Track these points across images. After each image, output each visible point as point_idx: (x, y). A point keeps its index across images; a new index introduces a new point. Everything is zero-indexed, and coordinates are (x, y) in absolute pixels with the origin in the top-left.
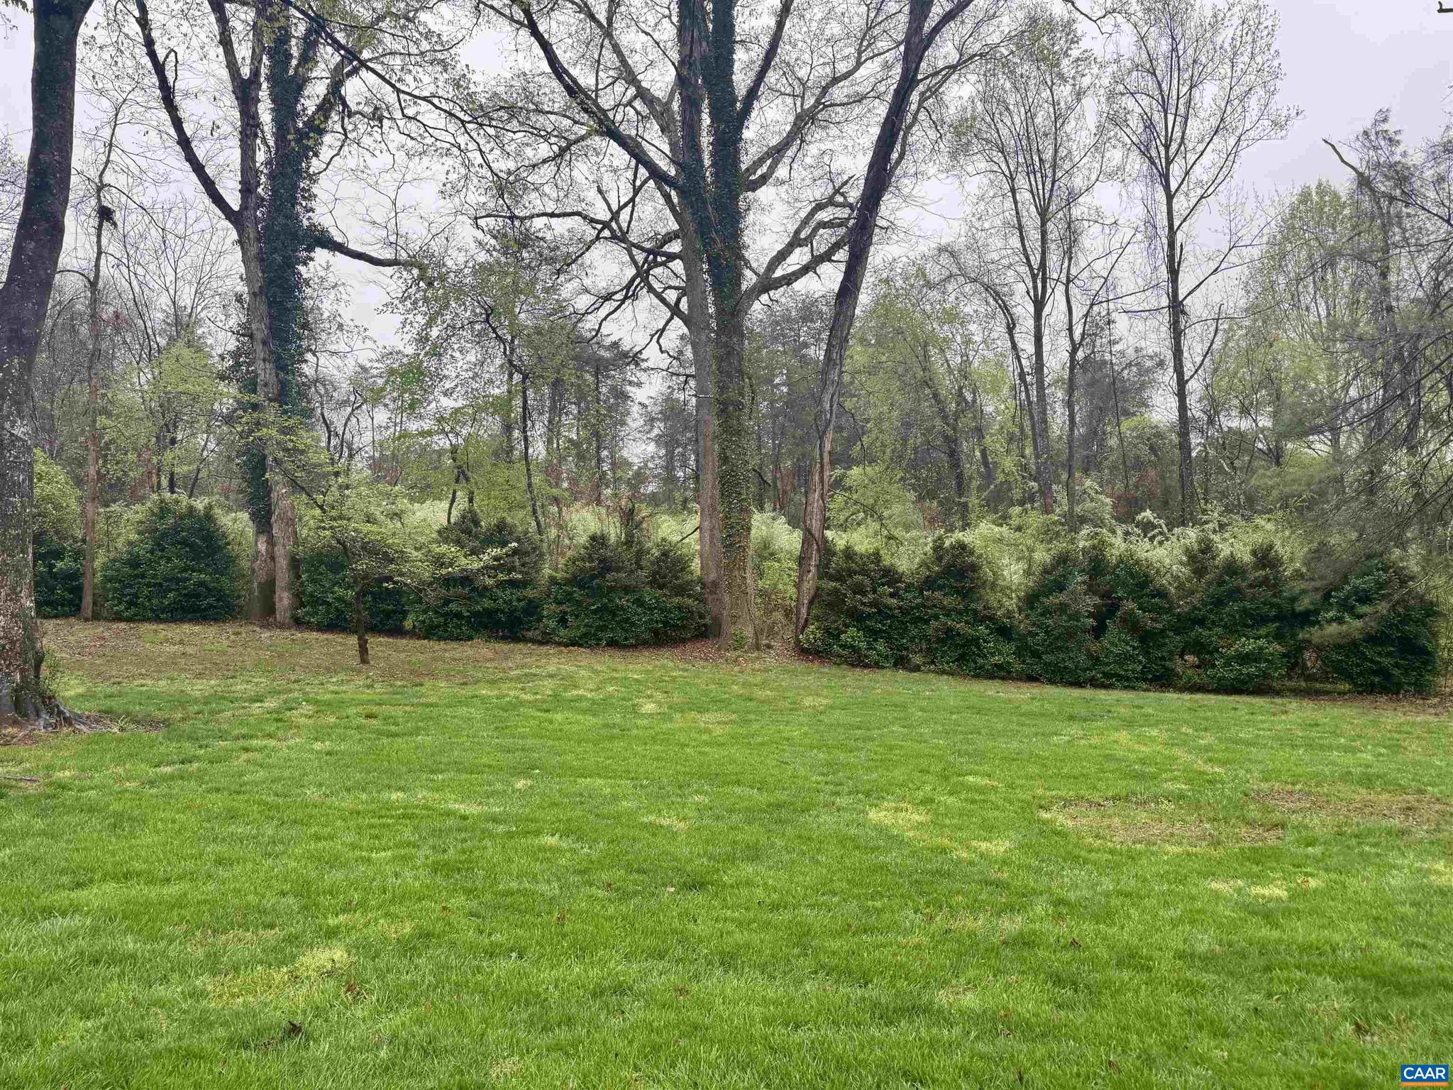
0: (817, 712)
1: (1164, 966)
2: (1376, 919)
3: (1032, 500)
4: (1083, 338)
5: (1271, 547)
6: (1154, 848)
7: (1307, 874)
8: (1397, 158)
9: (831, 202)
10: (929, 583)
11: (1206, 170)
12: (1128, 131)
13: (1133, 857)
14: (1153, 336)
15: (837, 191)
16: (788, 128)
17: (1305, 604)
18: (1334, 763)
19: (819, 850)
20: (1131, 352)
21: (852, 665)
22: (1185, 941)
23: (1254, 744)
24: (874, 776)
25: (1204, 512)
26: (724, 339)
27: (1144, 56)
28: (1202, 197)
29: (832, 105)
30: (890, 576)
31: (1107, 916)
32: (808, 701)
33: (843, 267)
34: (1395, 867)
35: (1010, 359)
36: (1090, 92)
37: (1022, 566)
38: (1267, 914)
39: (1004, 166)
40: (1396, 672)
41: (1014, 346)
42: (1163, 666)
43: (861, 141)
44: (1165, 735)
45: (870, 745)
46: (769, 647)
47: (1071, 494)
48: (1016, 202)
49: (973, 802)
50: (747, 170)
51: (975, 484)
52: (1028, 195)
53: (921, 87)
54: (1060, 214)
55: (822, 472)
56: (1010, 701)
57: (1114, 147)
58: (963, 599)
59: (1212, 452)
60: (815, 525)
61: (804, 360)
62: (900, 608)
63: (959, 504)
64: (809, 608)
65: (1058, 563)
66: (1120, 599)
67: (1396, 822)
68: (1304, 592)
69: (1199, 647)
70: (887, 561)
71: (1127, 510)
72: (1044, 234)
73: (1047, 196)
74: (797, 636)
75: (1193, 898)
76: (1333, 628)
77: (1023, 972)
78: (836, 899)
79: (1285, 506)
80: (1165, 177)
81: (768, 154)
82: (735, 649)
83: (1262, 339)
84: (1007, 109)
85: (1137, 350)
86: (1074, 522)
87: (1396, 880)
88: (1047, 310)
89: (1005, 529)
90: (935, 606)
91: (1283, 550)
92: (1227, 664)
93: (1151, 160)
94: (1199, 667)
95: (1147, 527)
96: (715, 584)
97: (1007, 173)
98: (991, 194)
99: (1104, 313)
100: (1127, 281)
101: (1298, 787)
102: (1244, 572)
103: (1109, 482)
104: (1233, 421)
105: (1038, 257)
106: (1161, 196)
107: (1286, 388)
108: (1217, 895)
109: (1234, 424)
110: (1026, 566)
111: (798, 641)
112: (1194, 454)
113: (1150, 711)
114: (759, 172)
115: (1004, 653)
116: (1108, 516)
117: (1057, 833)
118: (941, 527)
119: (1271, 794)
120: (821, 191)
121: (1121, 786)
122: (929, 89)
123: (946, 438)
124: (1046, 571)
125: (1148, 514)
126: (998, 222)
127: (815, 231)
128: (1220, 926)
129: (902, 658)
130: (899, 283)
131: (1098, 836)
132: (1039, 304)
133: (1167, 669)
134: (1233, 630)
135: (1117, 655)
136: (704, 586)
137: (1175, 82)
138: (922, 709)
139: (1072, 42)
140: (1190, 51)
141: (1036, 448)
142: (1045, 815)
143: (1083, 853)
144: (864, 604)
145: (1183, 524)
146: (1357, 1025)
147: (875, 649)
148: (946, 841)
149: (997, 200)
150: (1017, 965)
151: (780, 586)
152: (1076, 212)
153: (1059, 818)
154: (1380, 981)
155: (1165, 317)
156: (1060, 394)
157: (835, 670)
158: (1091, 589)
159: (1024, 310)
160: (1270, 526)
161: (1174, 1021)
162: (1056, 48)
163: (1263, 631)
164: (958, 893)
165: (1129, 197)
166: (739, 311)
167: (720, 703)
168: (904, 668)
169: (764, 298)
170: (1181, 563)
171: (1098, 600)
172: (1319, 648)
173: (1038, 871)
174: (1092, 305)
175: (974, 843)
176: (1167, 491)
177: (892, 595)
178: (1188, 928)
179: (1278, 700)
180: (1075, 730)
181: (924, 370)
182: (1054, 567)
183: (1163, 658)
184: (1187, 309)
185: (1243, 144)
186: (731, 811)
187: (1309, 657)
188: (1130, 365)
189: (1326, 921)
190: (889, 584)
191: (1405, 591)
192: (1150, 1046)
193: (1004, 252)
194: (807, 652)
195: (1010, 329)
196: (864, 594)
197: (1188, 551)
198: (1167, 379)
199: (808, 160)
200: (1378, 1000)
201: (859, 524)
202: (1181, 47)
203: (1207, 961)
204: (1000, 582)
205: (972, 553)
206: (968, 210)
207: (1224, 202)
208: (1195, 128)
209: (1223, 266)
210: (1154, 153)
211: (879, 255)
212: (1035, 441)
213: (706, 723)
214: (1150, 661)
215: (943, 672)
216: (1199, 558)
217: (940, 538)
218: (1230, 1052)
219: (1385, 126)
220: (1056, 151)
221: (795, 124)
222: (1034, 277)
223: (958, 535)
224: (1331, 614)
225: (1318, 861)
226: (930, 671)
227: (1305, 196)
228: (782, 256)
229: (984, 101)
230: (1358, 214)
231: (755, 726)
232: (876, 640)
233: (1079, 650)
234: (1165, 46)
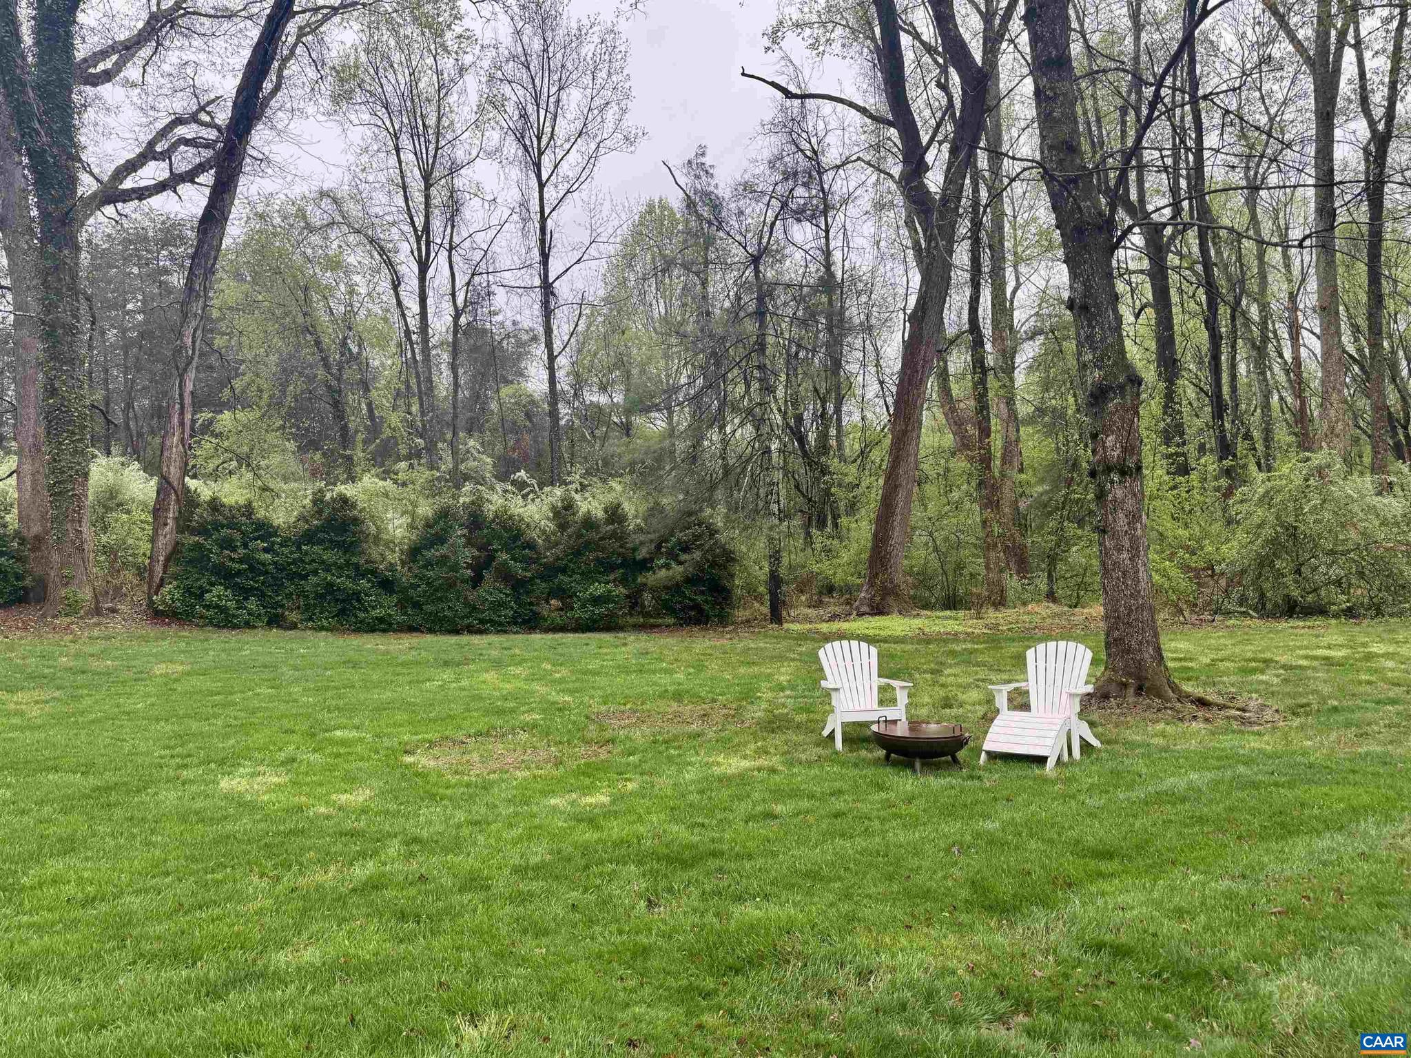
0: (170, 682)
1: (502, 882)
2: (672, 809)
3: (419, 456)
4: (465, 306)
5: (619, 505)
6: (505, 776)
7: (627, 780)
8: (712, 188)
9: (194, 118)
10: (309, 537)
11: (572, 167)
12: (506, 117)
13: (486, 787)
14: (527, 312)
15: (202, 108)
16: (140, 25)
17: (642, 553)
18: (655, 684)
19: (153, 832)
20: (508, 324)
21: (218, 626)
22: (522, 857)
23: (598, 674)
24: (232, 742)
25: (569, 473)
26: (51, 249)
27: (520, 49)
28: (568, 192)
29: (194, 13)
30: (265, 530)
31: (456, 846)
32: (160, 669)
33: (207, 191)
34: (689, 764)
35: (395, 318)
36: (472, 70)
37: (406, 520)
38: (590, 820)
39: (388, 123)
40: (706, 607)
41: (399, 303)
42: (531, 610)
43: (231, 61)
44: (527, 672)
45: (231, 711)
46: (114, 611)
47: (455, 453)
48: (400, 162)
49: (338, 755)
50: (85, 60)
51: (360, 437)
52: (411, 157)
53: (299, 20)
54: (443, 182)
55: (182, 414)
56: (387, 652)
57: (493, 129)
58: (345, 553)
59: (577, 422)
60: (174, 472)
61: (166, 288)
62: (275, 563)
63: (343, 457)
64: (165, 567)
65: (440, 518)
66: (496, 551)
67: (694, 727)
68: (642, 543)
69: (562, 593)
70: (261, 514)
71: (505, 470)
72: (427, 198)
73: (430, 161)
74: (150, 598)
75: (534, 816)
76: (663, 573)
77: (368, 915)
78: (168, 880)
79: (632, 472)
80: (538, 166)
81: (113, 49)
82: (66, 615)
83: (616, 327)
84: (392, 66)
85: (514, 323)
86: (458, 479)
87: (690, 775)
88: (431, 272)
89: (389, 483)
90: (314, 561)
91: (628, 508)
92: (584, 606)
93: (525, 146)
94: (562, 609)
95: (521, 485)
96: (38, 539)
97: (391, 130)
98: (376, 148)
99: (485, 284)
100: (505, 259)
101: (628, 706)
102: (598, 526)
103: (490, 443)
104: (593, 396)
105: (422, 219)
106: (534, 183)
107: (635, 371)
108: (554, 809)
109: (595, 399)
110: (409, 520)
111: (151, 603)
112: (563, 422)
113: (517, 651)
114: (101, 67)
115: (385, 606)
116: (488, 475)
117: (417, 774)
118: (322, 479)
119: (607, 716)
120: (183, 104)
121: (483, 723)
122: (308, 25)
123: (329, 387)
124: (428, 525)
125: (522, 474)
126: (382, 177)
127: (174, 147)
128: (553, 837)
129: (276, 615)
130: (277, 221)
131: (456, 772)
132: (424, 266)
133: (535, 613)
134: (589, 577)
135: (491, 602)
136: (23, 541)
137: (546, 80)
138: (296, 668)
139: (456, 18)
140: (559, 55)
141: (421, 405)
142: (409, 759)
143: (441, 790)
144: (232, 559)
145: (552, 484)
146: (649, 901)
147: (245, 608)
148: (303, 799)
149: (382, 155)
150: (364, 910)
151: (130, 541)
152: (458, 183)
153: (423, 760)
154: (669, 859)
155: (537, 295)
156: (446, 356)
157: (197, 633)
158: (470, 542)
159: (409, 270)
160: (619, 488)
161: (503, 932)
162: (441, 19)
163: (612, 577)
164: (310, 849)
165: (506, 179)
166: (72, 220)
167: (37, 679)
168: (279, 627)
169: (109, 210)
170: (548, 519)
171: (475, 553)
172: (653, 590)
173: (396, 814)
174: (473, 275)
175: (334, 797)
176: (540, 454)
177: (266, 550)
178: (526, 844)
179: (621, 635)
180: (447, 675)
181: (305, 315)
182: (436, 522)
183: (531, 604)
184: (556, 291)
185: (602, 151)
186: (40, 803)
187: (647, 597)
188: (507, 336)
189: (635, 817)
190: (262, 538)
191: (712, 542)
192: (480, 959)
193: (387, 209)
194: (161, 615)
195: (396, 286)
196: (234, 549)
197: (553, 508)
198: (539, 353)
199: (166, 68)
200: (666, 877)
201: (230, 473)
202: (551, 49)
203: (539, 870)
204: (383, 536)
205: (354, 506)
206: (352, 159)
207: (586, 199)
208: (564, 128)
209: (585, 257)
210: (528, 143)
211: (249, 187)
212: (421, 399)
213: (16, 703)
214: (520, 605)
215: (322, 628)
216: (564, 512)
217: (320, 491)
218: (548, 948)
219: (702, 160)
220: (439, 119)
221: (148, 23)
222: (418, 239)
223: (341, 488)
224: (662, 561)
225: (636, 767)
226: (307, 628)
227: (650, 209)
228: (132, 166)
229: (367, 51)
230: (688, 232)
231: (87, 702)
232: (246, 599)
233: (458, 600)
234: (537, 45)
